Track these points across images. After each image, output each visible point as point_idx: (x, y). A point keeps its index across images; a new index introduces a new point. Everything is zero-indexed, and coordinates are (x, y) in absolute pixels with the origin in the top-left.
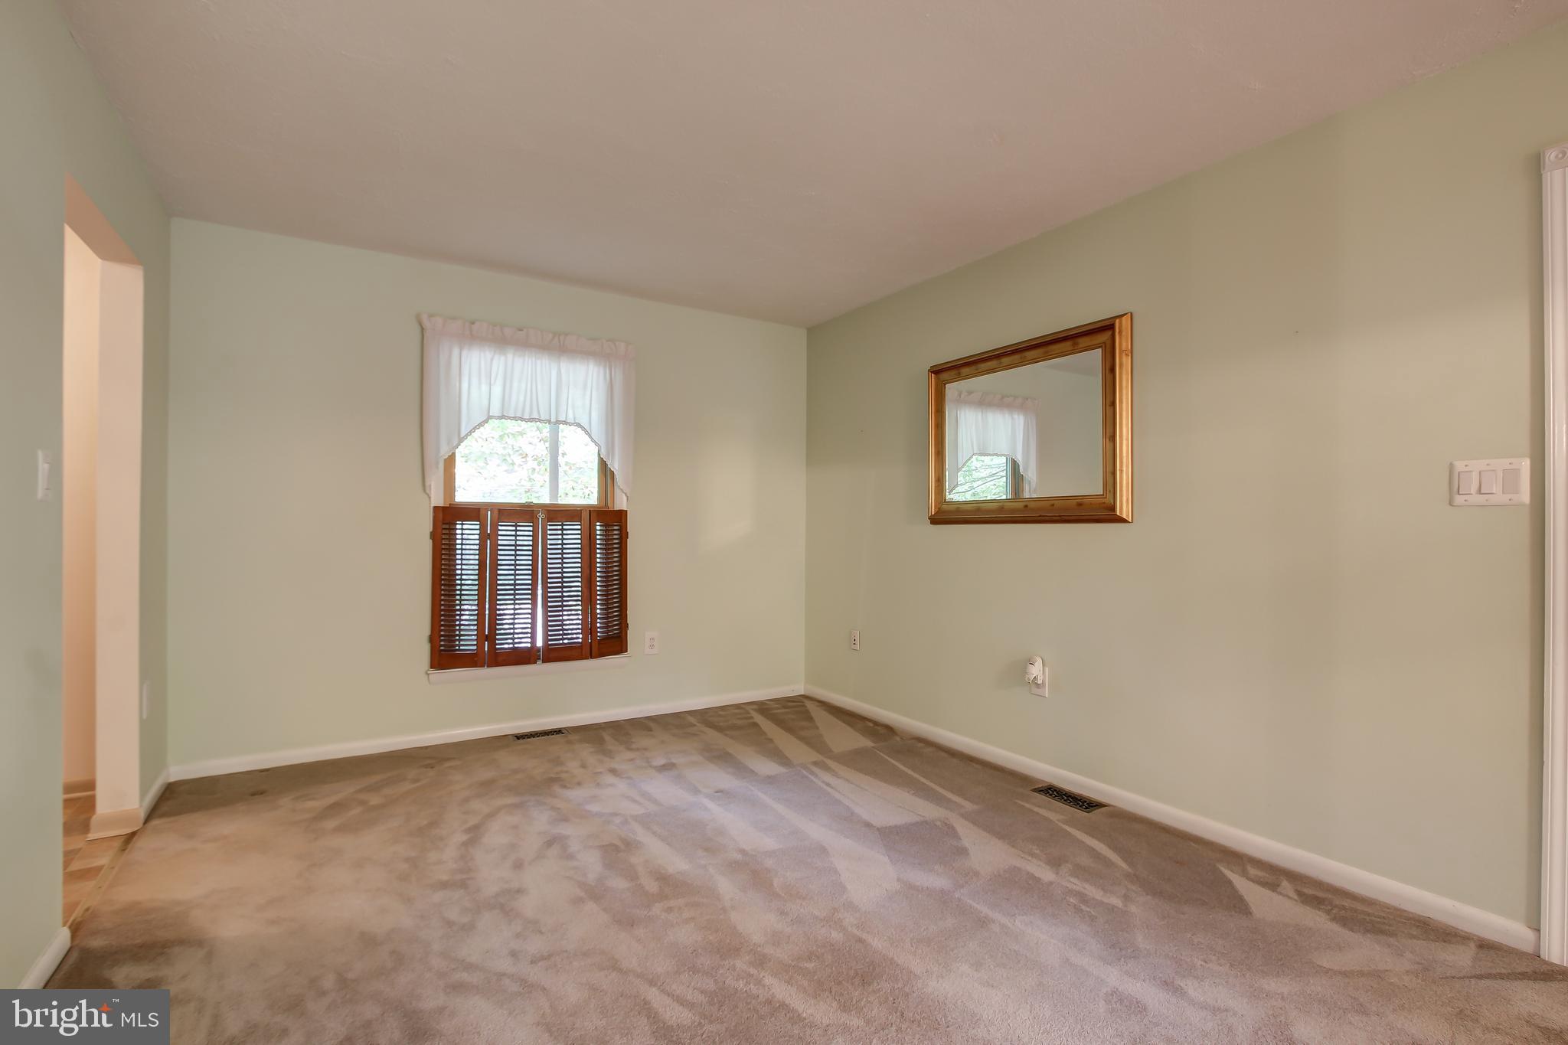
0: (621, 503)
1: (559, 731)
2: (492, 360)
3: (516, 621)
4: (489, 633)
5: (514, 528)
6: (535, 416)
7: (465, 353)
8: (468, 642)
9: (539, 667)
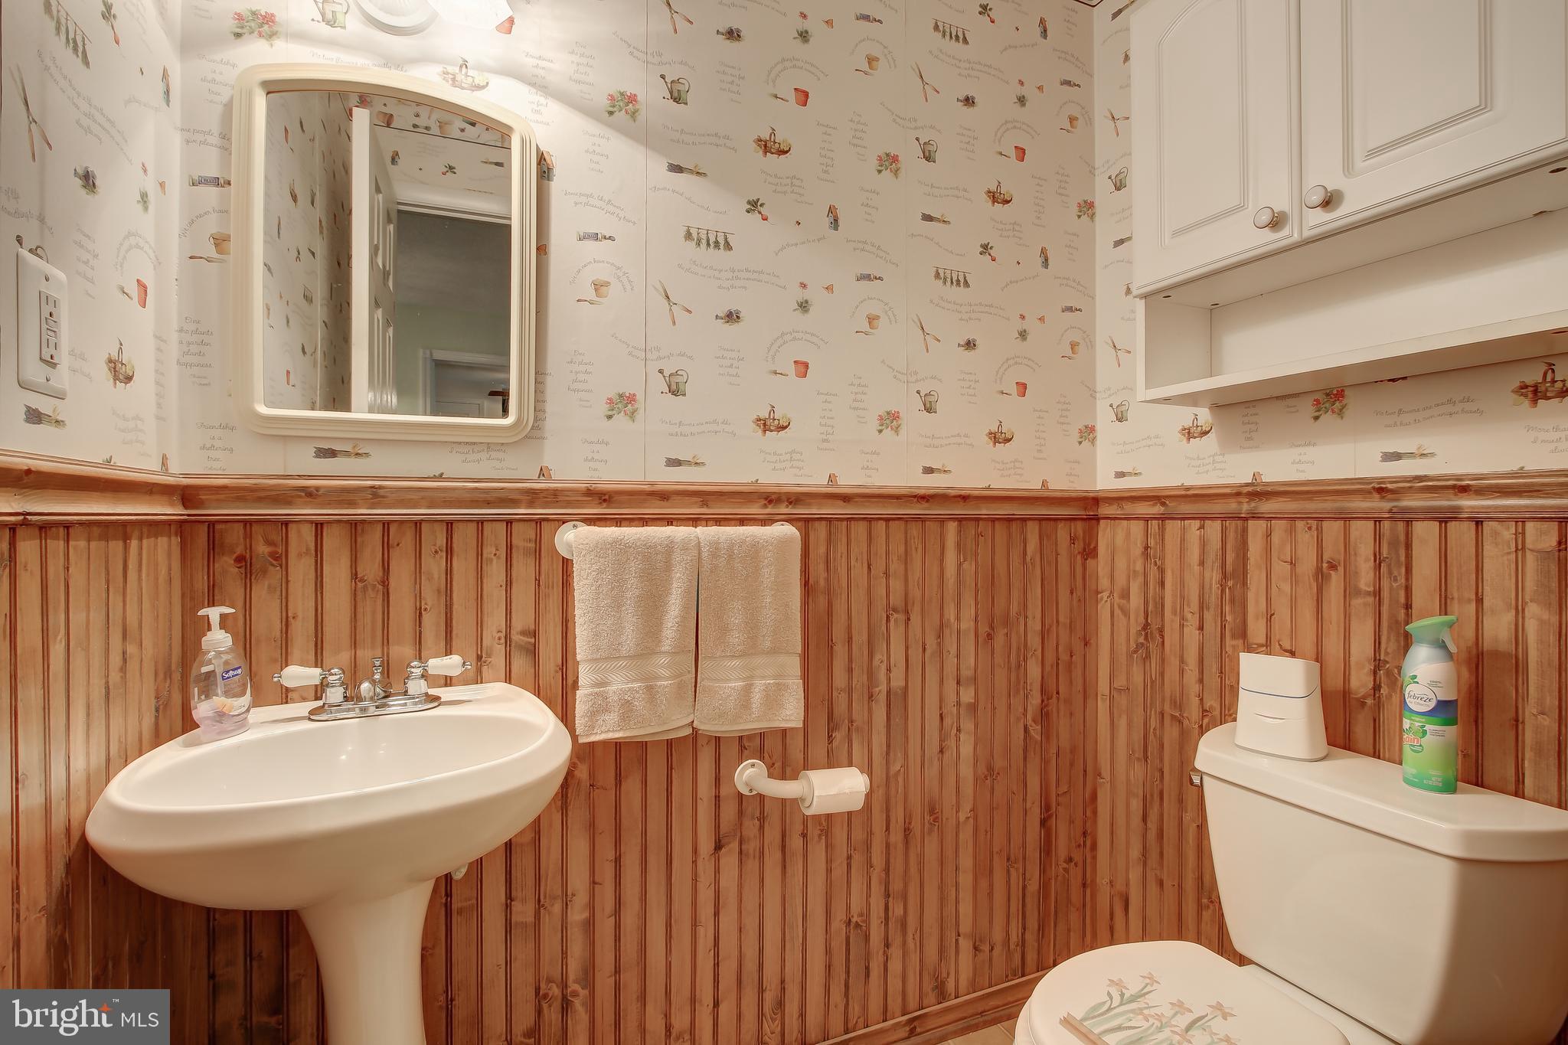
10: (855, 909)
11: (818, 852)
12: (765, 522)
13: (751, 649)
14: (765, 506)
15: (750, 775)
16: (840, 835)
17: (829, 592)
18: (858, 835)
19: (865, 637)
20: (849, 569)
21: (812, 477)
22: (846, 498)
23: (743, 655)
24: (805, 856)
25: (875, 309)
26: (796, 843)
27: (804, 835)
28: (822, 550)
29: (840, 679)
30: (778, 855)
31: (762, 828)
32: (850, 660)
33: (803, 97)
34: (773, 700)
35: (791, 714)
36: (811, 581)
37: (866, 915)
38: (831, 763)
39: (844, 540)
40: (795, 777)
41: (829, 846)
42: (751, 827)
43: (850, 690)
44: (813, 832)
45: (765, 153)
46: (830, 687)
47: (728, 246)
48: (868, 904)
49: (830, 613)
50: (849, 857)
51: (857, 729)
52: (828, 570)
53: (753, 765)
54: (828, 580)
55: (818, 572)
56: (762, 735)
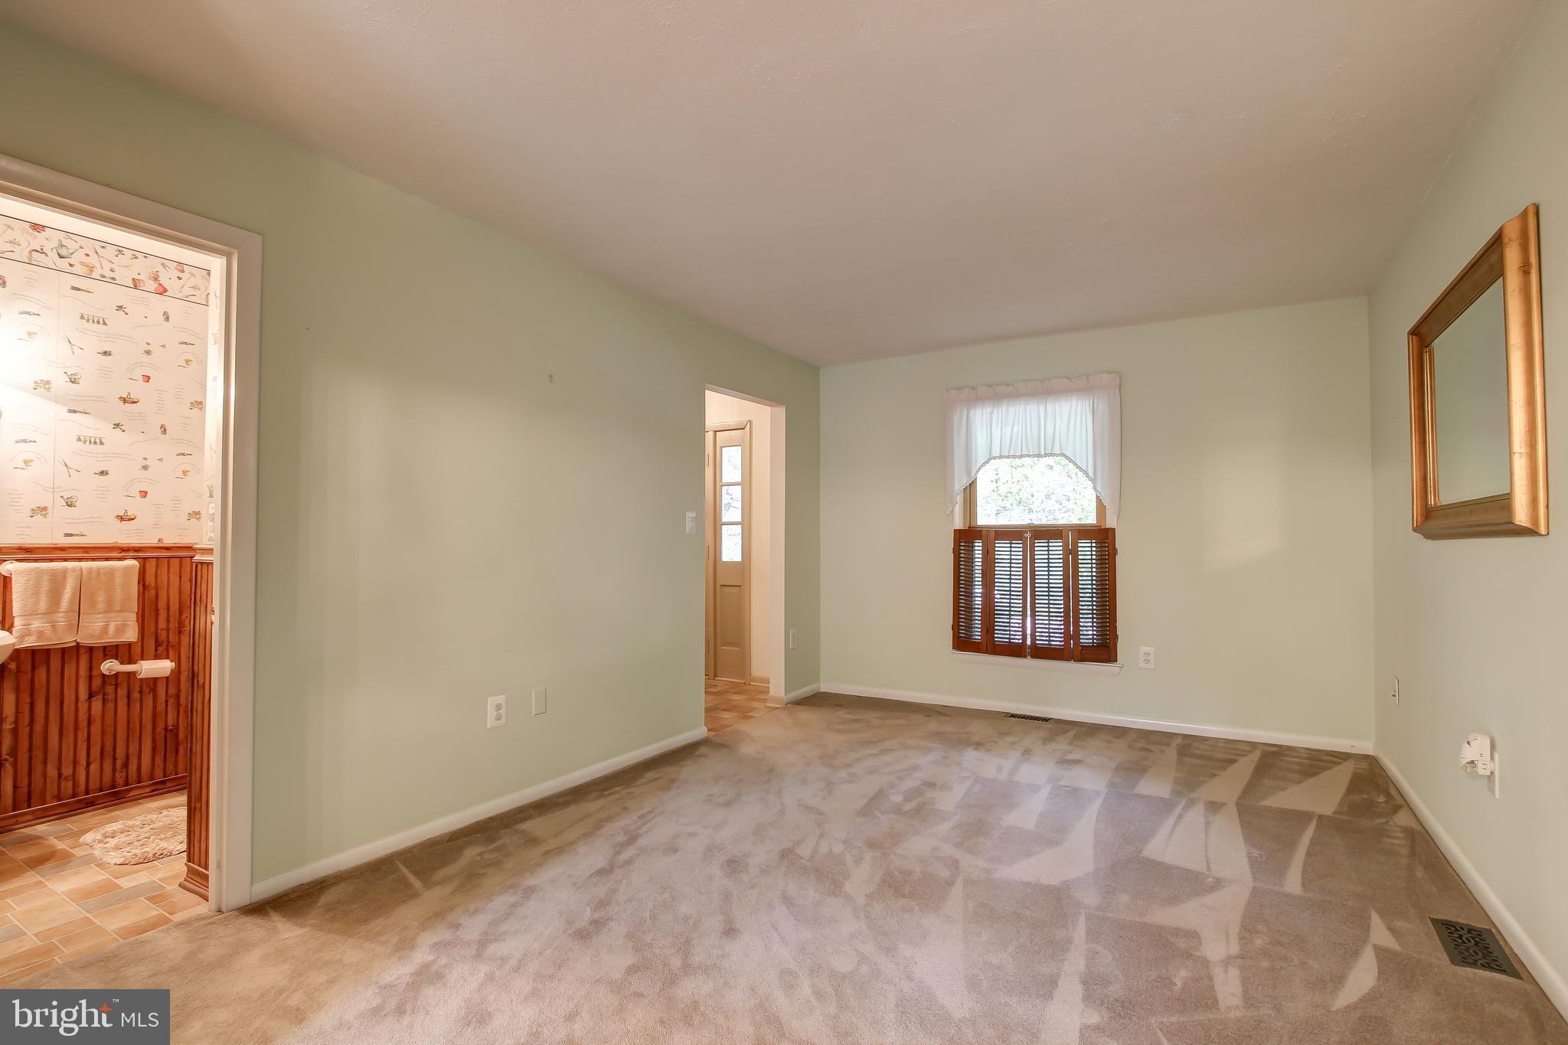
0: (1110, 522)
1: (1046, 720)
2: (992, 413)
3: (1012, 621)
4: (989, 628)
5: (1009, 545)
6: (1025, 452)
7: (972, 412)
8: (977, 635)
9: (1029, 662)
10: (171, 721)
11: (149, 700)
12: (120, 559)
13: (109, 609)
14: (121, 553)
15: (110, 666)
16: (161, 691)
17: (157, 588)
18: (172, 691)
19: (177, 607)
20: (169, 578)
21: (150, 539)
22: (168, 549)
23: (104, 612)
24: (141, 701)
25: (188, 468)
26: (136, 695)
27: (141, 692)
28: (153, 570)
29: (162, 624)
30: (126, 701)
31: (116, 689)
32: (168, 616)
33: (147, 379)
34: (120, 630)
35: (131, 635)
36: (147, 584)
37: (177, 727)
38: (157, 657)
39: (166, 566)
40: (135, 663)
41: (155, 697)
42: (110, 689)
43: (168, 630)
44: (145, 690)
45: (124, 403)
46: (156, 628)
47: (102, 443)
48: (178, 722)
49: (157, 596)
50: (167, 701)
51: (172, 646)
52: (156, 579)
53: (111, 662)
54: (156, 583)
55: (150, 579)
56: (117, 646)
